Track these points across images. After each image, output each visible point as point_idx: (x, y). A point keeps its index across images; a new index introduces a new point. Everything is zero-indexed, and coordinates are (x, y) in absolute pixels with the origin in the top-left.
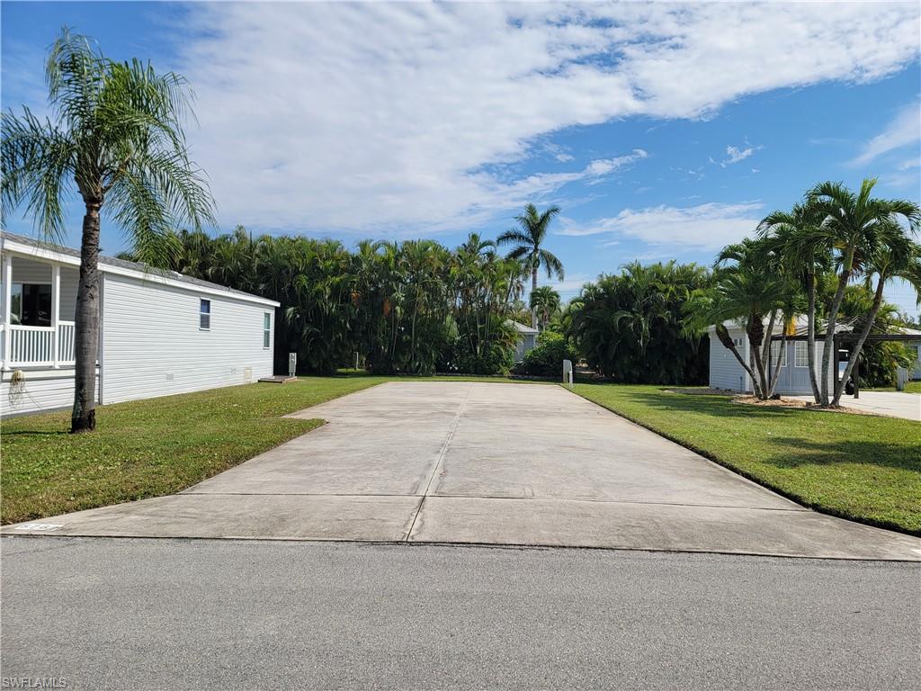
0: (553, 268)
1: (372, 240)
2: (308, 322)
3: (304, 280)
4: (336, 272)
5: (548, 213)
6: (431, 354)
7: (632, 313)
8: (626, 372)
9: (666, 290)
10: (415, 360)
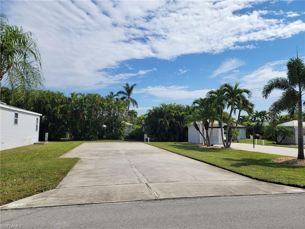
0: (135, 104)
1: (75, 93)
2: (50, 121)
3: (49, 106)
4: (62, 103)
5: (133, 86)
6: (97, 133)
7: (164, 119)
8: (162, 138)
9: (174, 112)
10: (91, 135)
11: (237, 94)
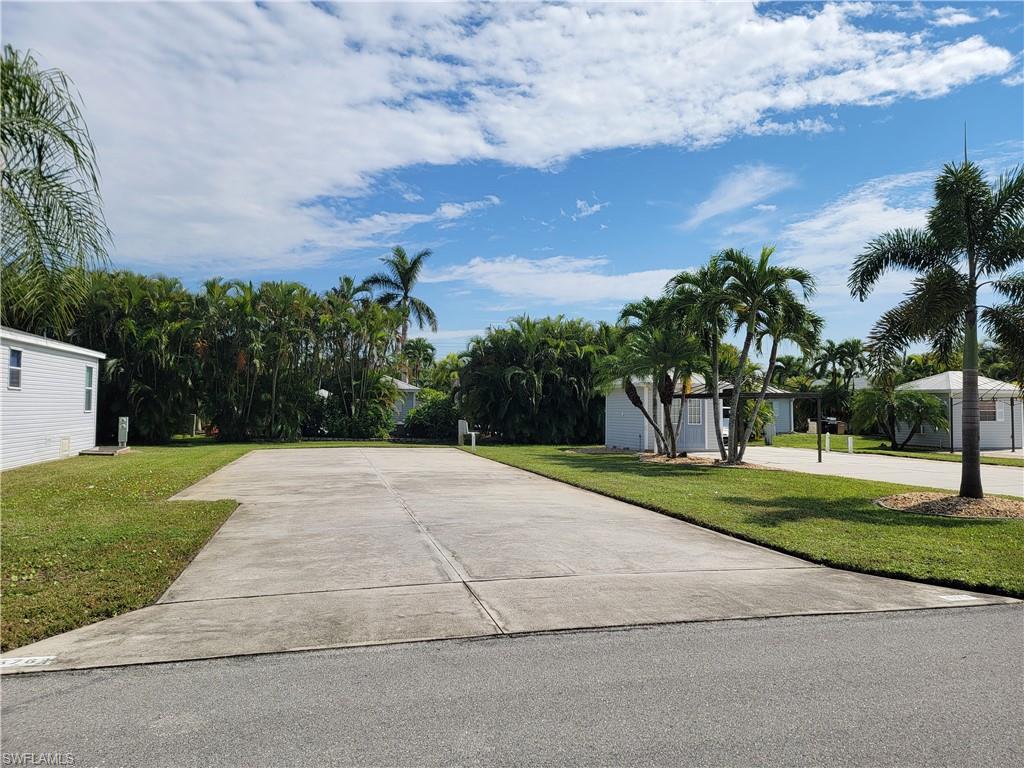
0: (424, 318)
1: (221, 279)
2: (135, 376)
3: (131, 324)
4: (174, 315)
5: (419, 258)
6: (296, 416)
7: (524, 369)
8: (518, 431)
9: (557, 347)
10: (276, 423)
11: (768, 284)
